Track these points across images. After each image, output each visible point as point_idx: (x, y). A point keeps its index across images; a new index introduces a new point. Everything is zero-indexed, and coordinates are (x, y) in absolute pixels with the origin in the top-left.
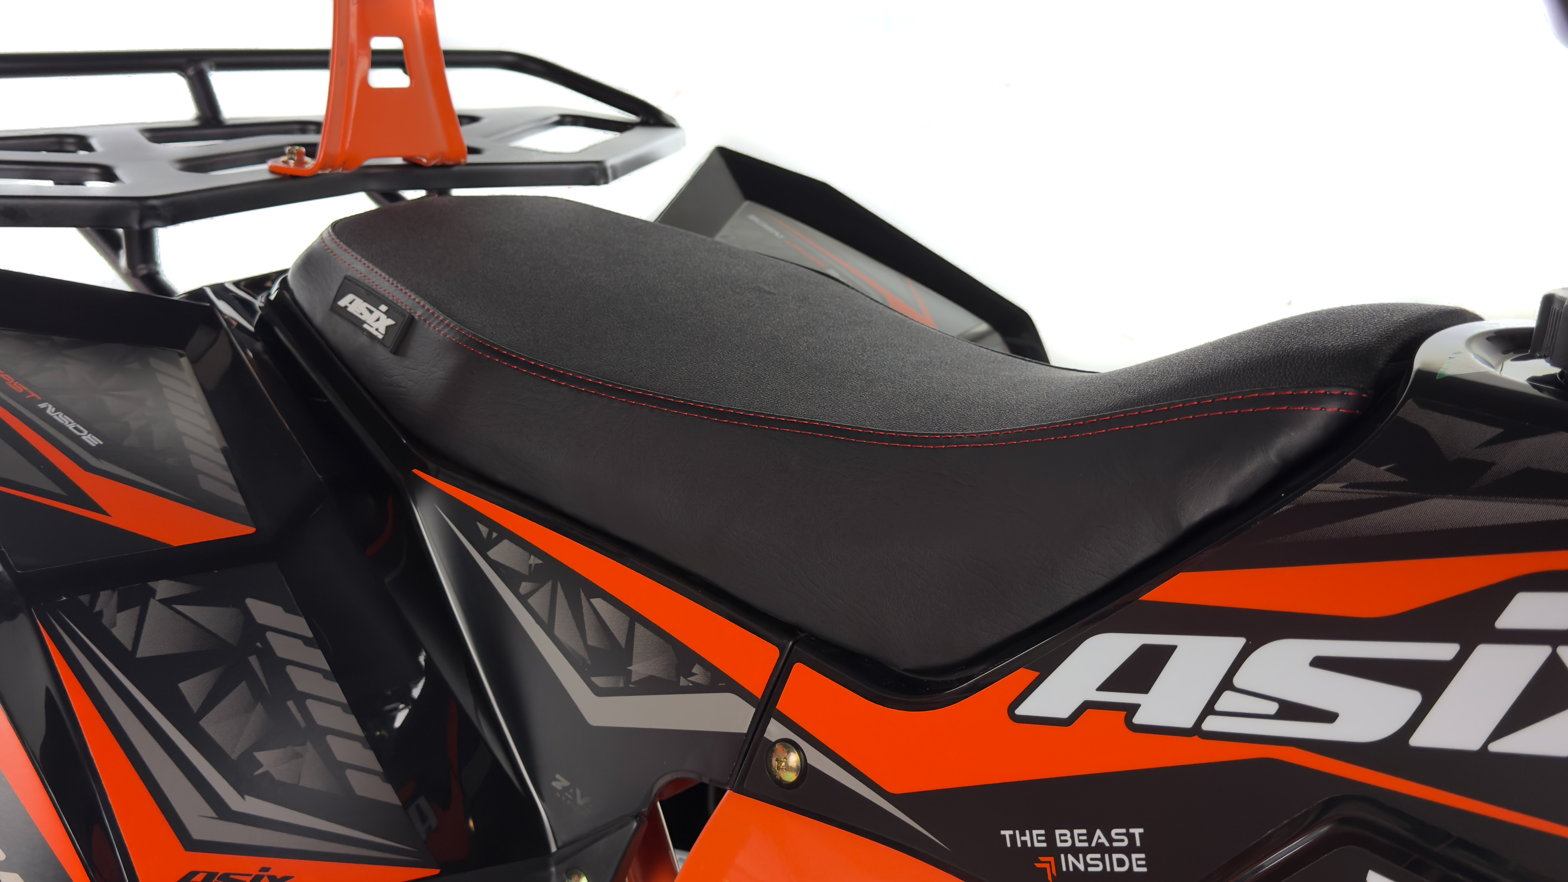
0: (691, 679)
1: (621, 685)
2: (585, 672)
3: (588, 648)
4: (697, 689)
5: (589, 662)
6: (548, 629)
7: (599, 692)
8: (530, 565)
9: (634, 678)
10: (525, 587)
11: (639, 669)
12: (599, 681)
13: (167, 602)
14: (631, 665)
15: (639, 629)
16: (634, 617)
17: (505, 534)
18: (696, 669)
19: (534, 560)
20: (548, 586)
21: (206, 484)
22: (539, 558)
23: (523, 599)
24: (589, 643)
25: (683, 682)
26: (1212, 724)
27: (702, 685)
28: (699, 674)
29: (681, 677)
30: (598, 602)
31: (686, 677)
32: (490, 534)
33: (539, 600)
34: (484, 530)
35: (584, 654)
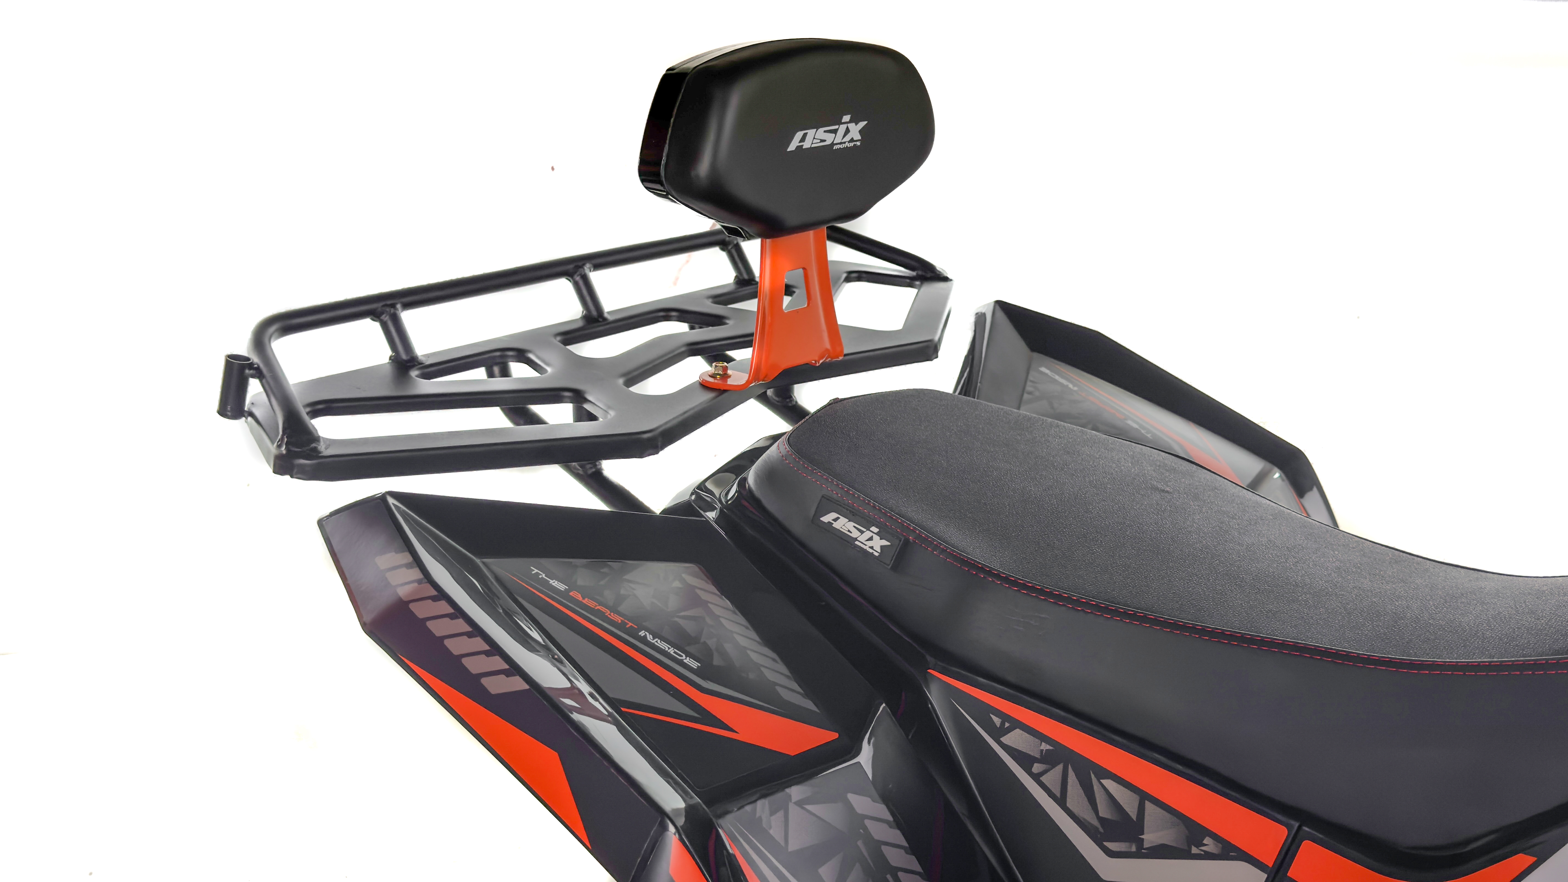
0: (1203, 848)
1: (1134, 849)
2: (1098, 838)
3: (1101, 820)
4: (1210, 856)
5: (1101, 830)
6: (1061, 801)
7: (1111, 854)
8: (1042, 751)
9: (1146, 845)
10: (1037, 768)
11: (1150, 838)
12: (1112, 846)
13: (800, 804)
14: (1143, 834)
15: (1149, 806)
16: (1144, 797)
17: (1016, 724)
18: (1207, 840)
19: (1045, 747)
20: (1060, 768)
21: (783, 694)
22: (1050, 745)
23: (1036, 778)
24: (1101, 815)
25: (1194, 850)
27: (1215, 854)
28: (1209, 845)
29: (1193, 847)
30: (1108, 783)
31: (1197, 847)
32: (1003, 724)
33: (1051, 779)
34: (997, 721)
35: (1095, 822)
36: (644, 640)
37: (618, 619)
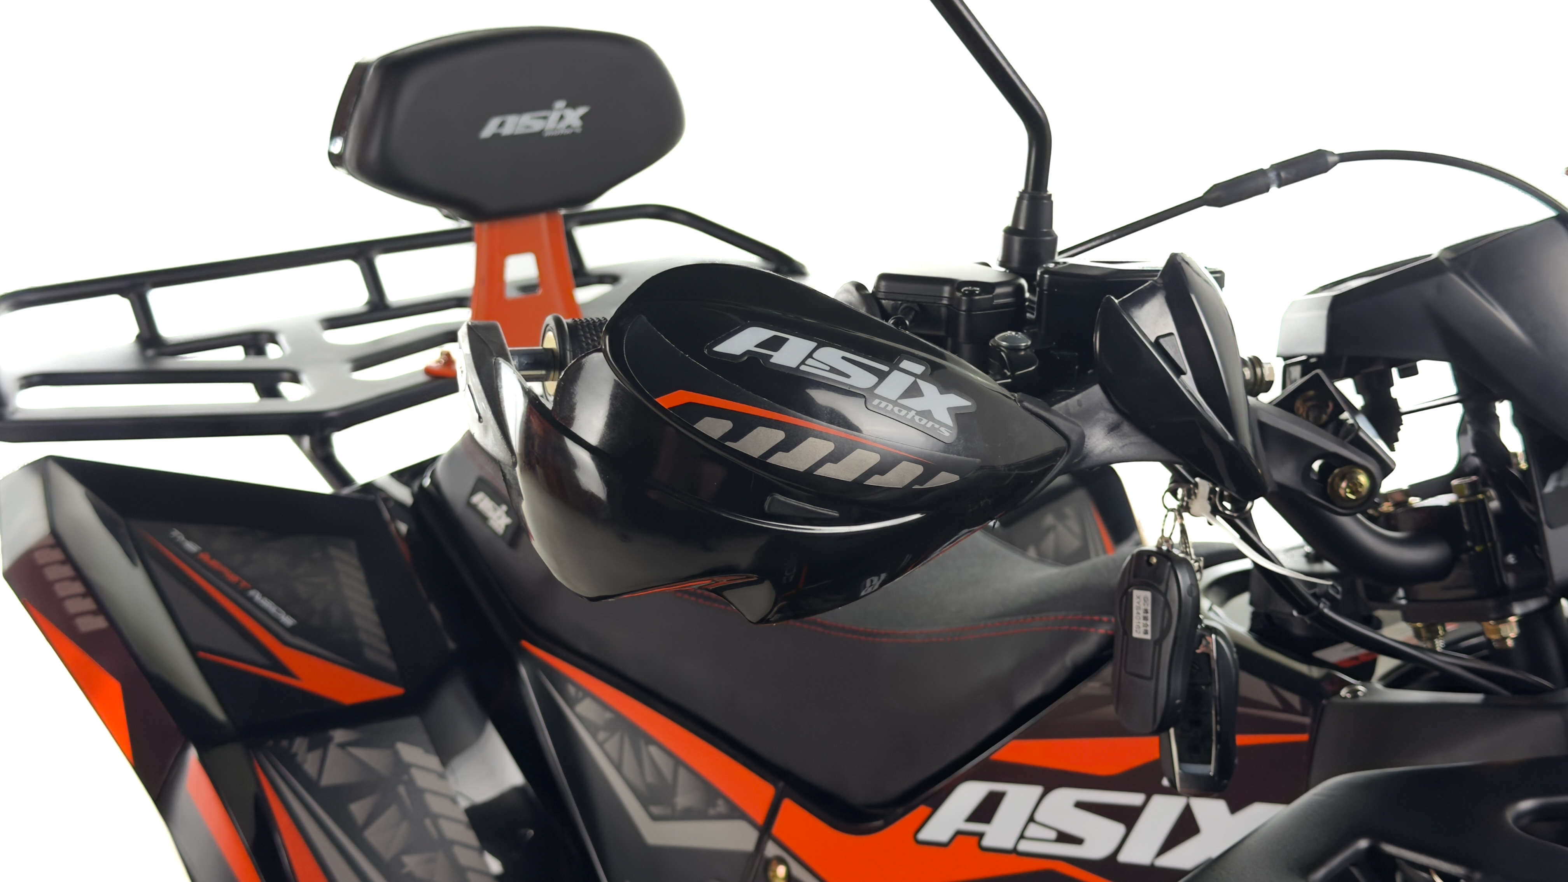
0: (716, 809)
1: (669, 813)
2: (644, 803)
3: (647, 785)
4: (720, 817)
5: (647, 796)
7: (655, 818)
8: (606, 719)
9: (678, 808)
10: (602, 735)
11: (683, 800)
12: (655, 810)
13: (343, 746)
14: (675, 797)
15: (681, 770)
16: (678, 762)
17: (587, 694)
18: (720, 802)
19: (608, 715)
20: (618, 735)
21: (370, 654)
22: (612, 714)
23: (601, 745)
24: (646, 778)
25: (710, 812)
26: (1024, 846)
27: (722, 814)
28: (720, 806)
29: (709, 808)
30: (653, 750)
31: (712, 808)
32: (576, 694)
33: (612, 745)
34: (572, 690)
35: (643, 787)
36: (251, 600)
37: (233, 578)
